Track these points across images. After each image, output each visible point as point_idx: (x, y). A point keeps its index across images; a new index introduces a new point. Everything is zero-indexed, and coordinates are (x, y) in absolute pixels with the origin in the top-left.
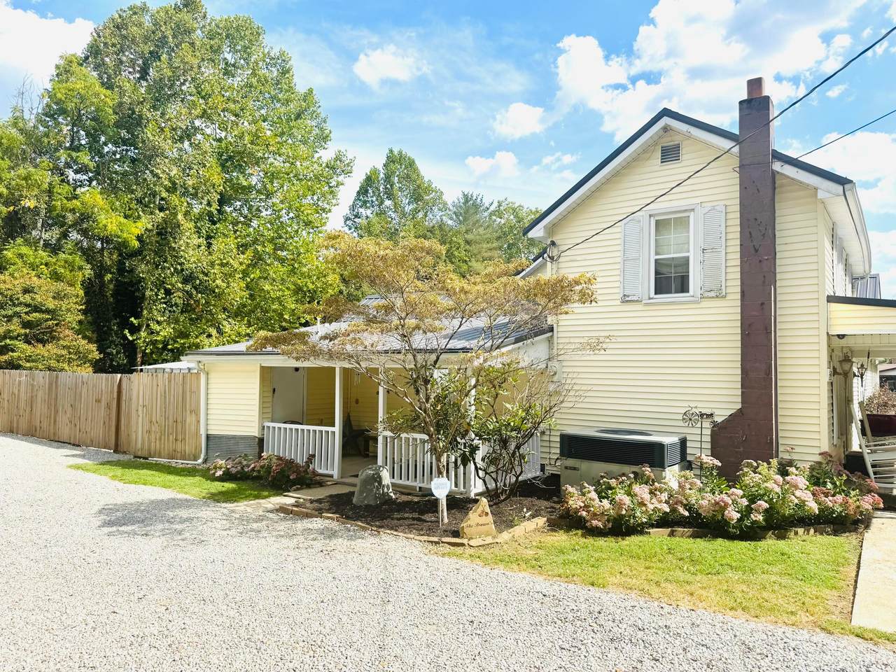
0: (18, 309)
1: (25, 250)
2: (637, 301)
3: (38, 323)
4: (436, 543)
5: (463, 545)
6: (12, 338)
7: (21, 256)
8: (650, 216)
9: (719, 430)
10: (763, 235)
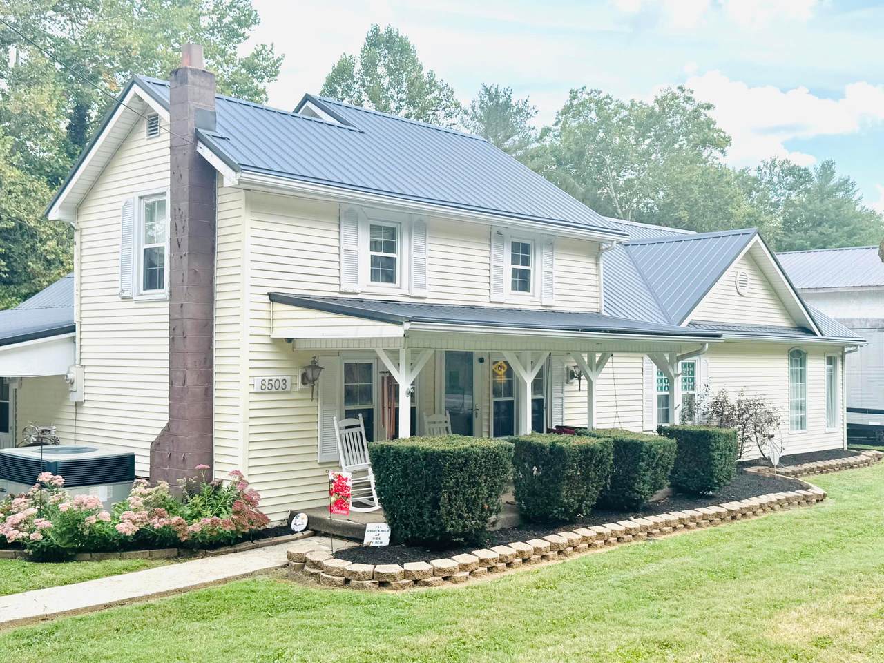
2: (129, 298)
8: (141, 198)
9: (155, 446)
10: (184, 227)
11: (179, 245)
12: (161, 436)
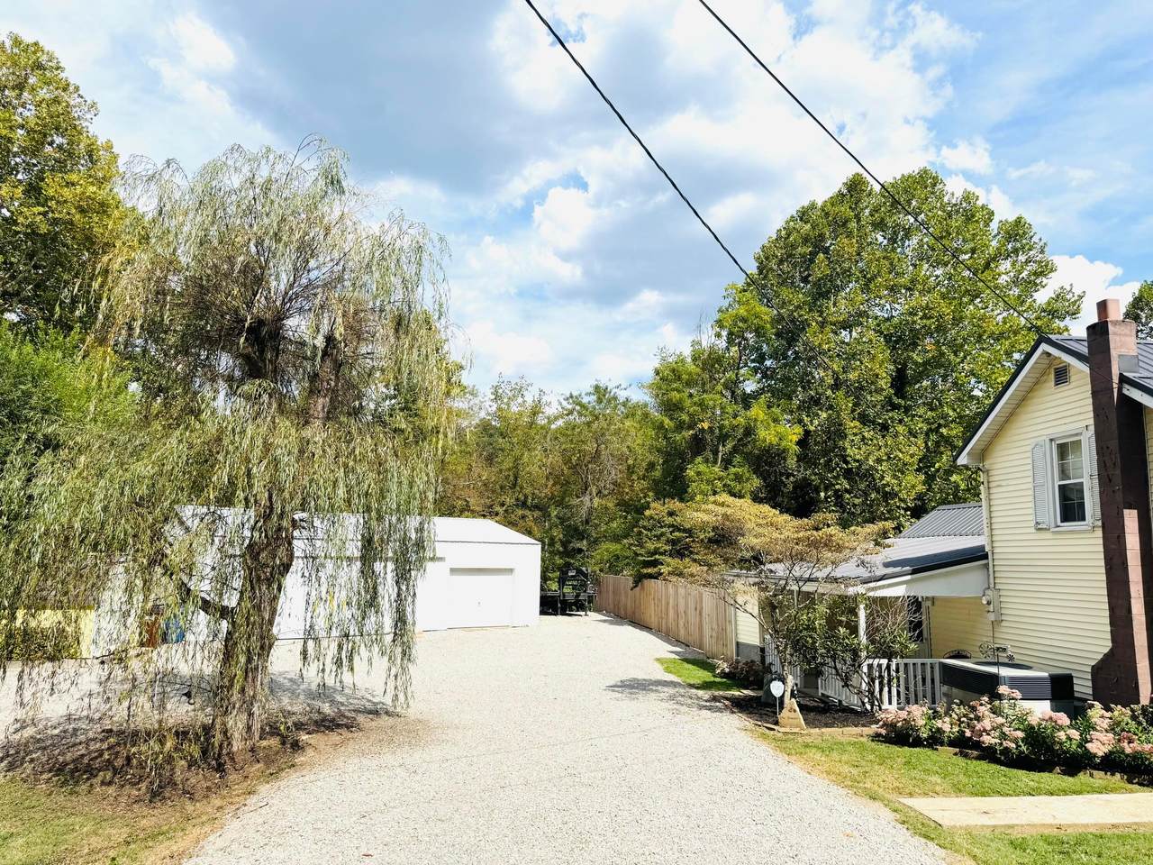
0: (663, 530)
1: (702, 468)
2: (1045, 529)
3: (678, 540)
4: (760, 726)
5: (774, 730)
6: (661, 554)
7: (699, 474)
8: (1051, 440)
9: (1096, 670)
10: (1114, 464)
11: (1110, 481)
12: (1102, 660)
